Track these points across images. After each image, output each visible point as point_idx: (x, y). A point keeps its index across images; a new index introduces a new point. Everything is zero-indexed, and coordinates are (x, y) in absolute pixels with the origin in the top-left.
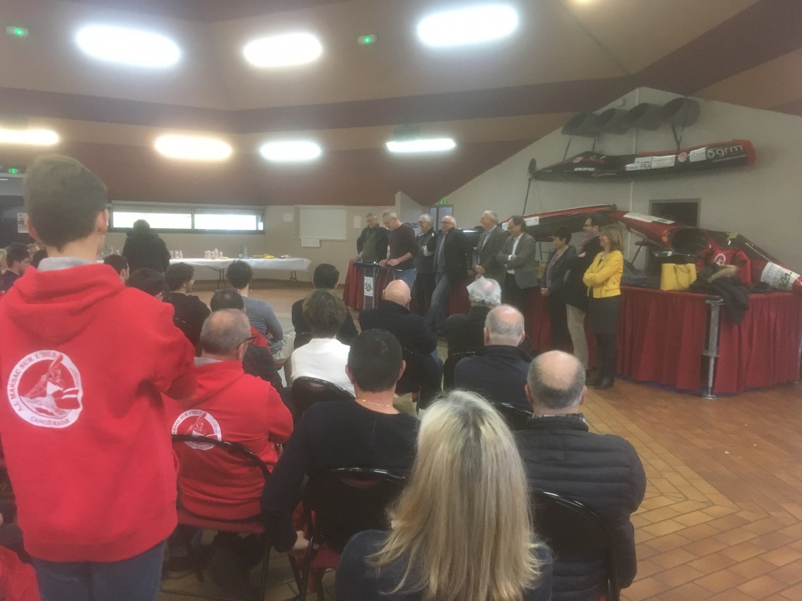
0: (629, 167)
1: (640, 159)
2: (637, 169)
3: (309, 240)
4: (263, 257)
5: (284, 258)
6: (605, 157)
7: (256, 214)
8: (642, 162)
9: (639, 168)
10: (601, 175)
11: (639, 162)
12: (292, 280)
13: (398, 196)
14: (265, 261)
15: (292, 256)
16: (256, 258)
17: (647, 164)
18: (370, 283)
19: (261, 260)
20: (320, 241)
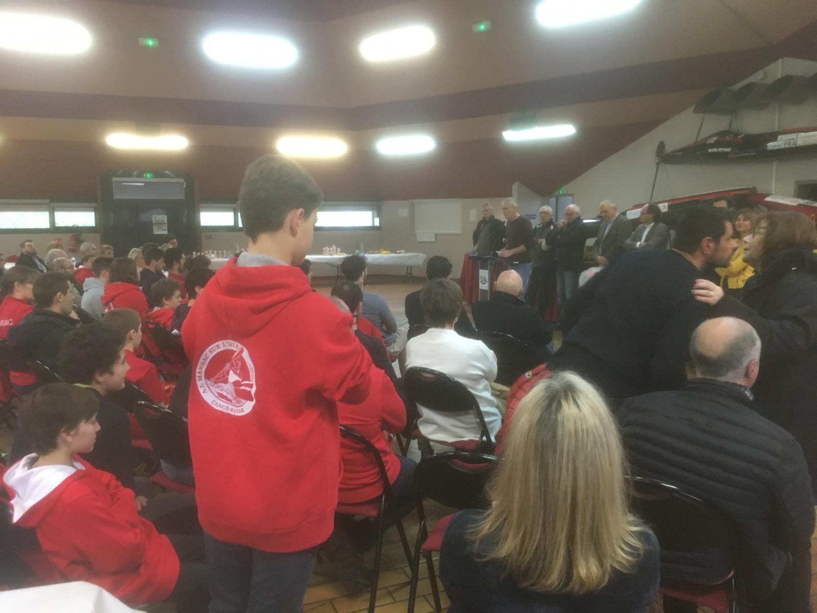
0: (771, 145)
1: (783, 136)
2: (781, 147)
3: (425, 234)
4: (379, 253)
5: (400, 253)
6: (743, 135)
7: (372, 210)
8: (787, 140)
9: (783, 147)
10: (739, 155)
11: (782, 140)
12: (408, 275)
13: (515, 186)
14: (380, 257)
15: (407, 251)
16: (371, 253)
17: (792, 142)
18: (485, 276)
19: (377, 256)
20: (436, 235)
